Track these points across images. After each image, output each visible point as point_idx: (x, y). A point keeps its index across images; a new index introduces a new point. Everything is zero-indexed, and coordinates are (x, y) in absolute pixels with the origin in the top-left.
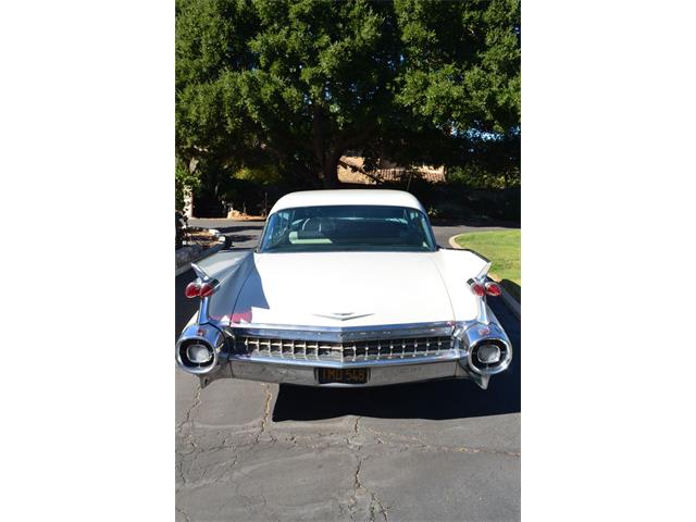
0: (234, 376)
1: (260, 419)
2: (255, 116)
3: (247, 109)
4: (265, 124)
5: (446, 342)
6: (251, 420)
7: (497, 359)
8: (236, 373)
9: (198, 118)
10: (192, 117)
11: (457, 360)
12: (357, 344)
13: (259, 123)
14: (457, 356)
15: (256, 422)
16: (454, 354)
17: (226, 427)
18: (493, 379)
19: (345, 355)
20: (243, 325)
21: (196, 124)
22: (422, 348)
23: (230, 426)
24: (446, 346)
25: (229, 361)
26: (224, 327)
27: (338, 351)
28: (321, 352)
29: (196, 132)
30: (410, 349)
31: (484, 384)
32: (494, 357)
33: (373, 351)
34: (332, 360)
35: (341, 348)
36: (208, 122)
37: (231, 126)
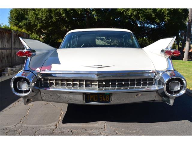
0: (43, 100)
1: (56, 122)
2: (64, 15)
3: (61, 13)
4: (68, 19)
5: (151, 81)
6: (51, 123)
7: (179, 89)
8: (44, 98)
9: (42, 17)
10: (40, 17)
11: (157, 91)
12: (105, 81)
13: (65, 18)
14: (157, 89)
15: (54, 124)
16: (155, 87)
17: (38, 126)
18: (177, 99)
19: (99, 87)
20: (47, 71)
21: (41, 19)
22: (139, 84)
23: (40, 126)
24: (151, 84)
25: (40, 91)
26: (37, 73)
27: (96, 85)
28: (86, 85)
29: (41, 22)
30: (132, 84)
31: (172, 102)
32: (178, 88)
33: (114, 85)
34: (92, 89)
35: (97, 83)
36: (46, 18)
37: (54, 20)
